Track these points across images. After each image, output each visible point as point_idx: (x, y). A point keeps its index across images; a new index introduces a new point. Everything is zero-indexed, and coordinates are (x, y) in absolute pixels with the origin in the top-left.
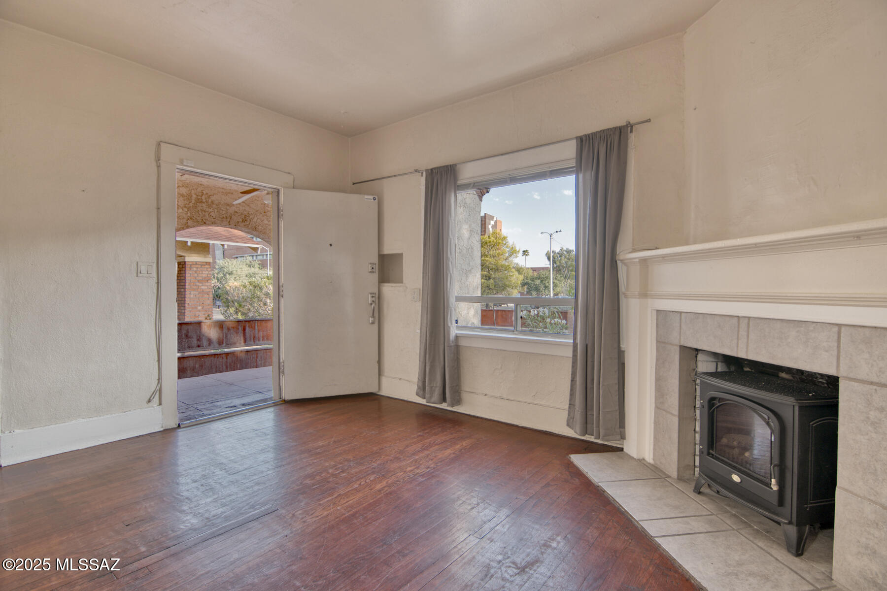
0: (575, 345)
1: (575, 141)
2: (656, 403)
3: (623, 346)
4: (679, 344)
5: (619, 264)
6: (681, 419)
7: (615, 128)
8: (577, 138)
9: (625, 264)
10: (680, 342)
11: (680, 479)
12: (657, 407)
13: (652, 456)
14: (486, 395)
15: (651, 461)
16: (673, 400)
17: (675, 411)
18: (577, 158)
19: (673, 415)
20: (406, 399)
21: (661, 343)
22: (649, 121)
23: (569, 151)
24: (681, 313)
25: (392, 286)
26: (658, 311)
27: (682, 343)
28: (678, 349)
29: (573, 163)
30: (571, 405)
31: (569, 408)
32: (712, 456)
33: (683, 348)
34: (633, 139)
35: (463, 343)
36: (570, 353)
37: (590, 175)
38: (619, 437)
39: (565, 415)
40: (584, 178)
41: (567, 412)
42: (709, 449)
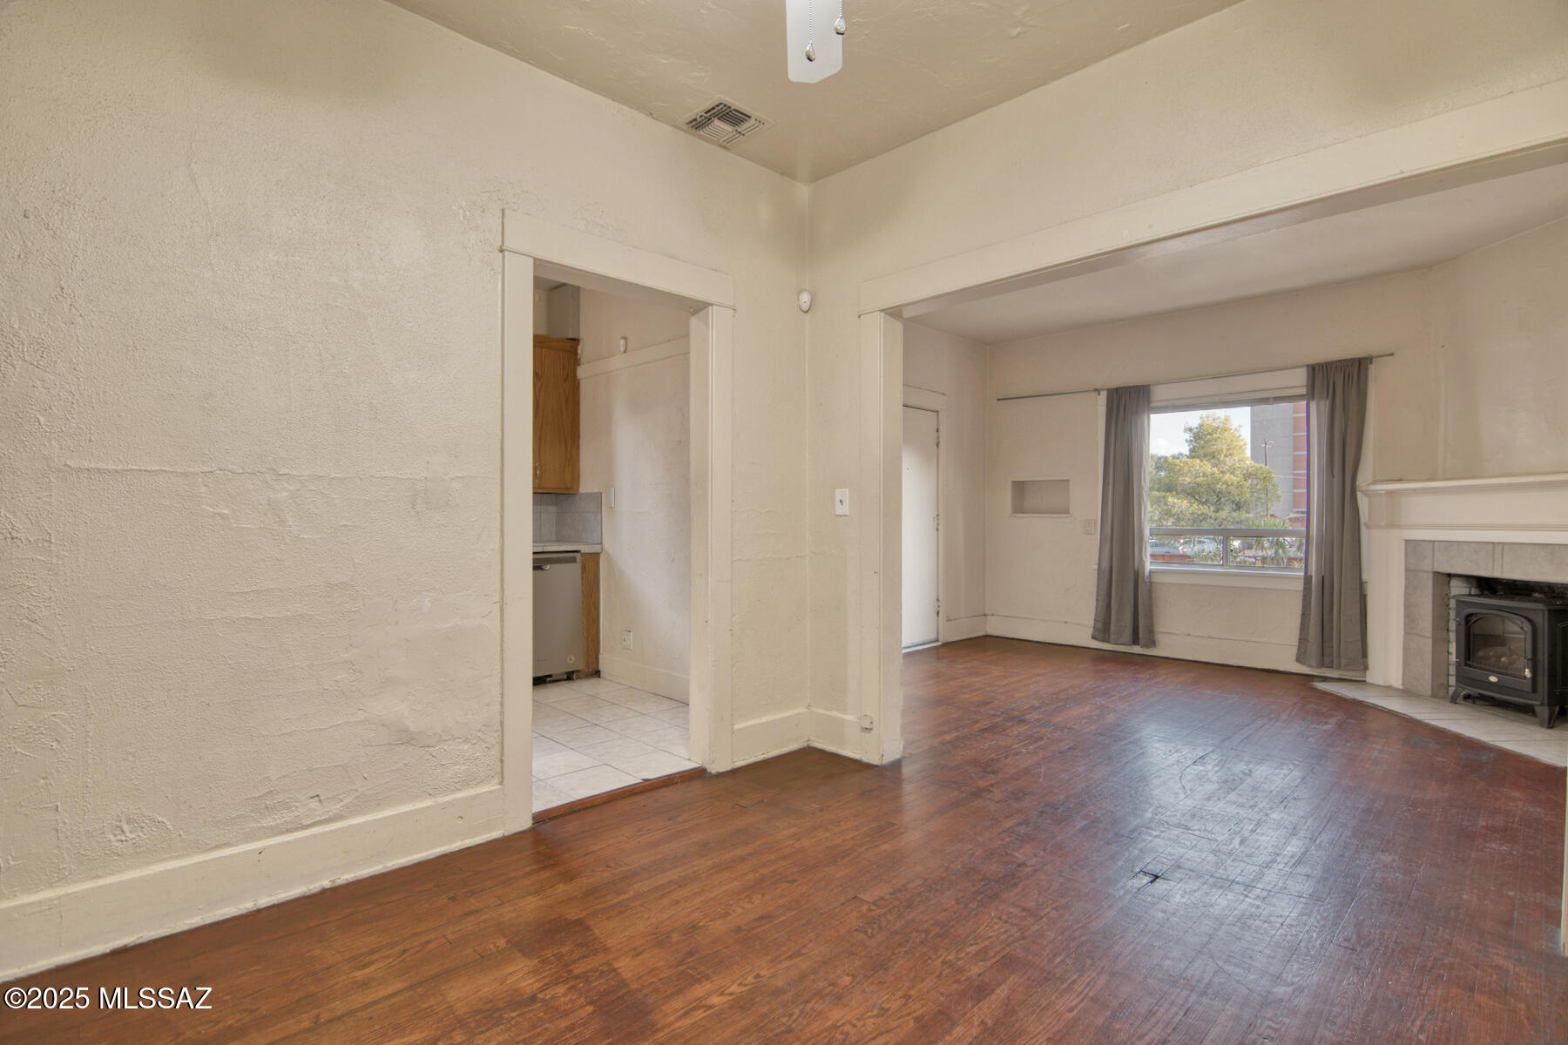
0: (1307, 579)
1: (1305, 369)
2: (1405, 629)
3: (1365, 577)
4: (1431, 570)
5: (1359, 495)
6: (1435, 640)
7: (1354, 360)
8: (1308, 366)
9: (1367, 495)
10: (1433, 568)
11: (1434, 696)
12: (1407, 633)
13: (1401, 682)
14: (1189, 635)
15: (1400, 687)
16: (1426, 623)
17: (1429, 633)
18: (1307, 386)
19: (1425, 637)
20: (1075, 644)
21: (1411, 572)
22: (1392, 354)
23: (1299, 379)
24: (1434, 541)
25: (1053, 518)
26: (1406, 541)
27: (1436, 569)
28: (1431, 575)
29: (1303, 391)
30: (1303, 639)
31: (1299, 642)
32: (1470, 666)
33: (1437, 574)
34: (1373, 370)
35: (1156, 579)
36: (1300, 586)
37: (1325, 405)
38: (1362, 667)
39: (1294, 651)
40: (1318, 406)
41: (1297, 648)
42: (1466, 660)
